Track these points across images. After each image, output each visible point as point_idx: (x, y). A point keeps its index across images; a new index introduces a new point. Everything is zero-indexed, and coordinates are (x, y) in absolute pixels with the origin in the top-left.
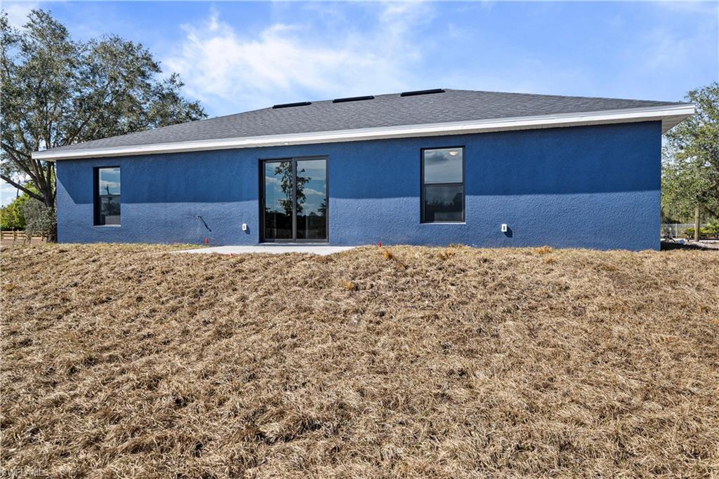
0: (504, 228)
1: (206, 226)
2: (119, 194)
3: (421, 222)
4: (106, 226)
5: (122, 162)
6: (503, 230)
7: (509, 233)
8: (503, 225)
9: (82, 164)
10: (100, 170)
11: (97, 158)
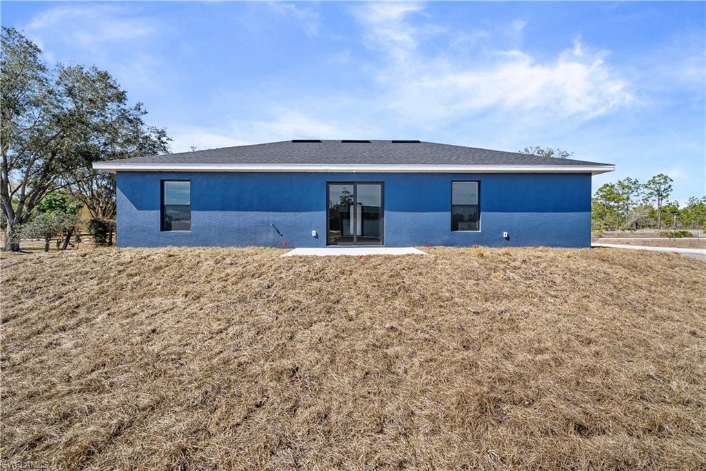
0: (505, 235)
1: (278, 232)
2: (189, 203)
3: (452, 231)
4: (172, 231)
5: (193, 177)
6: (504, 236)
7: (508, 239)
8: (505, 233)
9: (147, 176)
10: (165, 182)
11: (165, 172)
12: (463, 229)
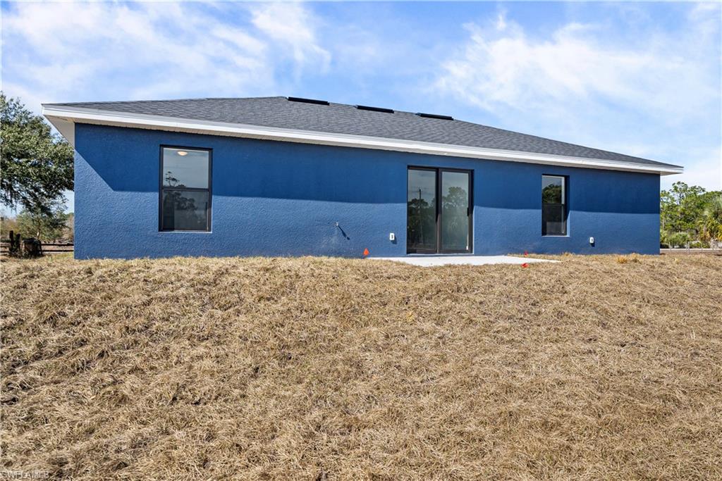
1: (344, 235)
8: (591, 238)
12: (551, 234)
